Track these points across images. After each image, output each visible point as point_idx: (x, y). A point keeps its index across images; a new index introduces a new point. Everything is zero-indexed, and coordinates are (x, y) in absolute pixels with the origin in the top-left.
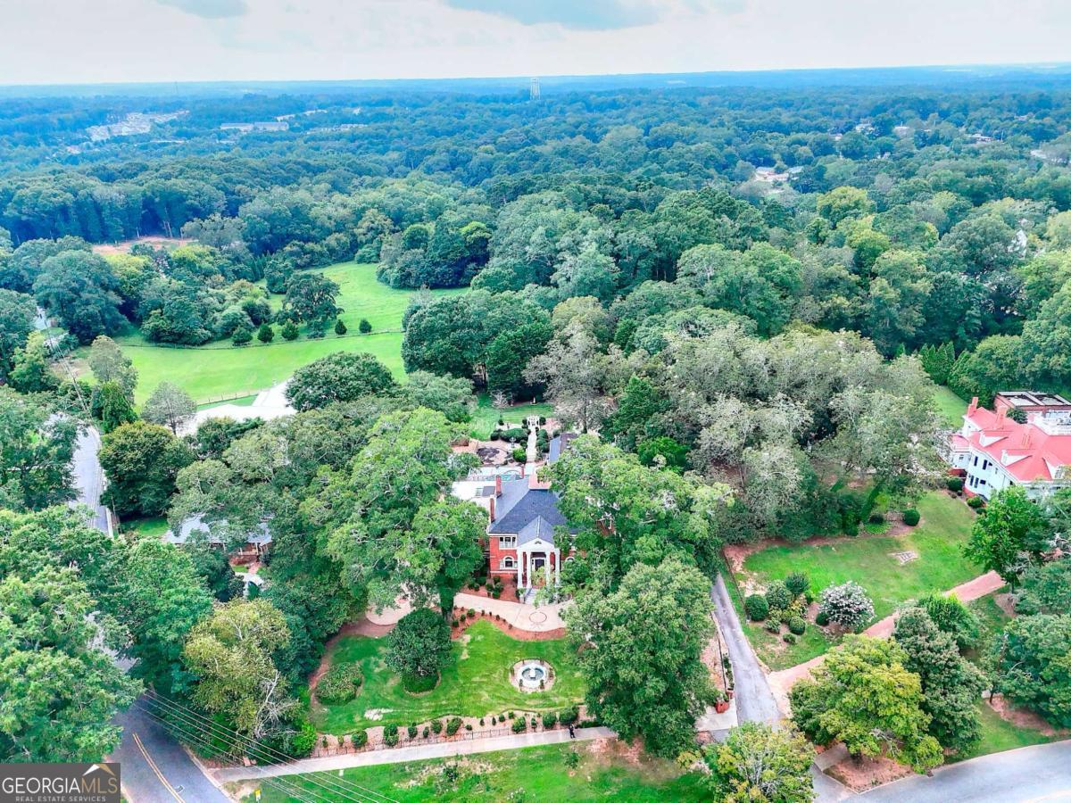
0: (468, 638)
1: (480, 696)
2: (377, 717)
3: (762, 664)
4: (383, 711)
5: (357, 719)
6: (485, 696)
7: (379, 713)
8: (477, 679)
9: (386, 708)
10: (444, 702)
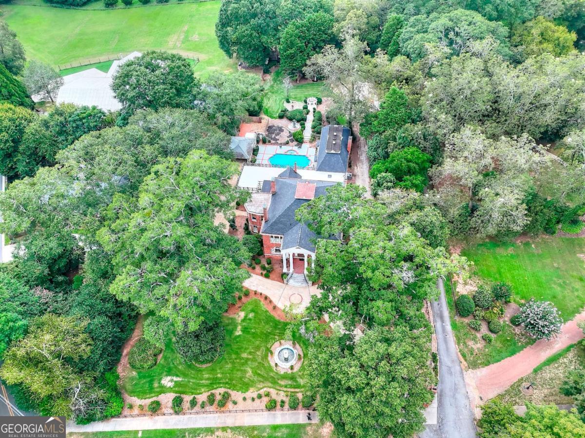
0: (242, 314)
1: (245, 372)
2: (170, 385)
3: (462, 360)
4: (175, 379)
5: (156, 385)
6: (250, 373)
7: (172, 381)
8: (245, 355)
9: (177, 376)
10: (219, 375)
